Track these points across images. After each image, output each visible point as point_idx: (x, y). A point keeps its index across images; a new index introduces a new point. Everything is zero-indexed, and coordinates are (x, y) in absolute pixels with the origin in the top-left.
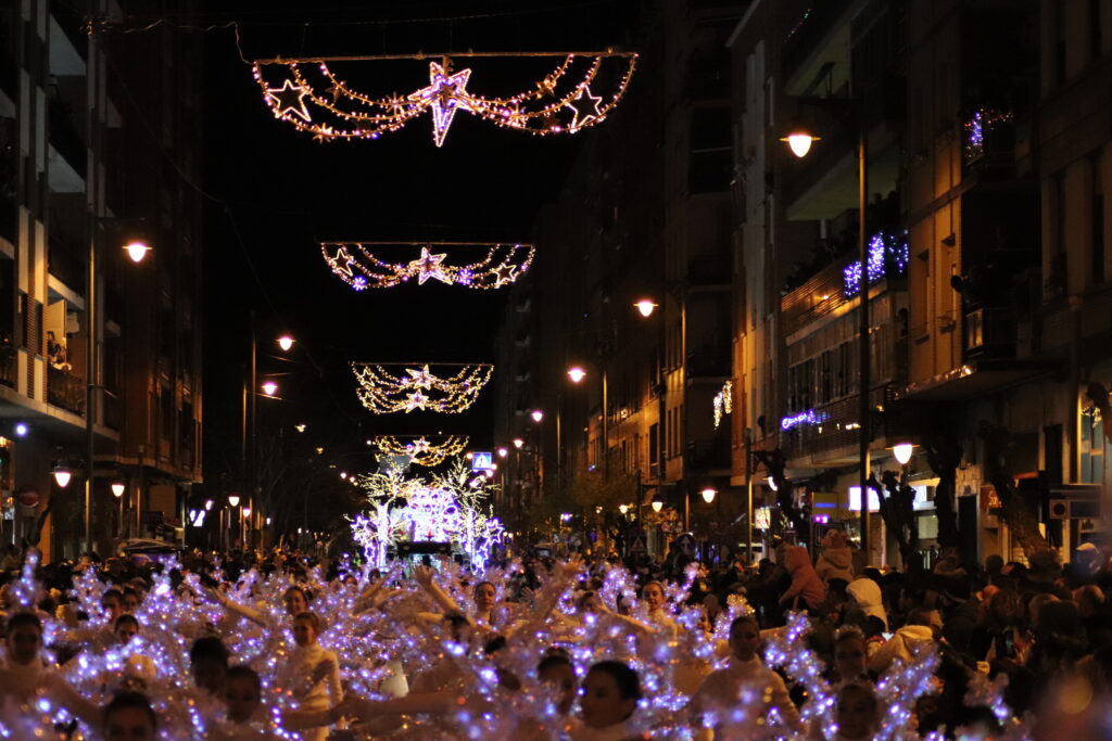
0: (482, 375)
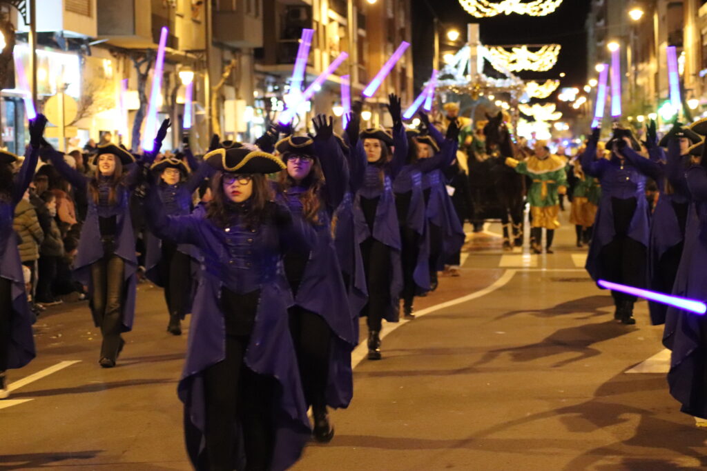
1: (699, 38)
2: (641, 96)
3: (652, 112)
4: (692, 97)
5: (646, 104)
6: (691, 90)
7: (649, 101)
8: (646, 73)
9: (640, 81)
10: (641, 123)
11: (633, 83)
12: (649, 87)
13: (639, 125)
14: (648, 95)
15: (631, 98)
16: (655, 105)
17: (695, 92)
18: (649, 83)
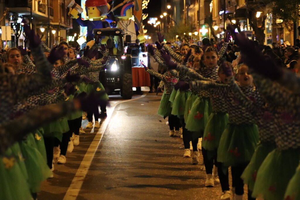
2: (190, 22)
3: (196, 31)
4: (216, 25)
5: (193, 26)
6: (215, 21)
7: (194, 25)
8: (193, 10)
9: (190, 14)
10: (191, 36)
11: (186, 15)
12: (195, 17)
13: (189, 37)
14: (194, 22)
15: (186, 23)
16: (197, 27)
17: (217, 22)
18: (194, 15)
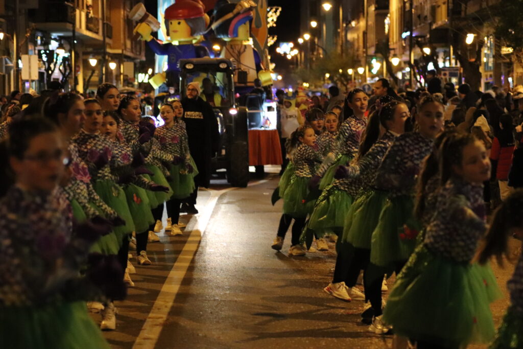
0: (275, 12)
1: (402, 4)
2: (351, 51)
3: (360, 66)
4: (395, 56)
5: (356, 58)
6: (394, 49)
7: (358, 56)
8: (355, 30)
9: (350, 37)
10: (351, 75)
11: (344, 38)
12: (358, 42)
14: (358, 50)
16: (363, 60)
17: (397, 52)
18: (358, 39)
